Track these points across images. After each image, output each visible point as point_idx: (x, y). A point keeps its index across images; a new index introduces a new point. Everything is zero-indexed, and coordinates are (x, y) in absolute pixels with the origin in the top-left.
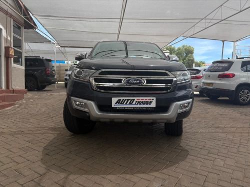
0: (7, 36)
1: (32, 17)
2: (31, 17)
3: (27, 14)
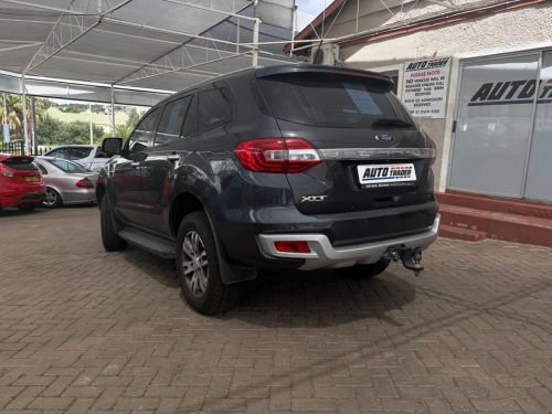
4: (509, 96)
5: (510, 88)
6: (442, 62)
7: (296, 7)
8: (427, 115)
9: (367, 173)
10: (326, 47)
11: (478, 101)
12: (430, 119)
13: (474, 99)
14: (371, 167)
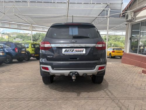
7: (122, 3)
9: (66, 51)
10: (129, 13)
14: (67, 49)
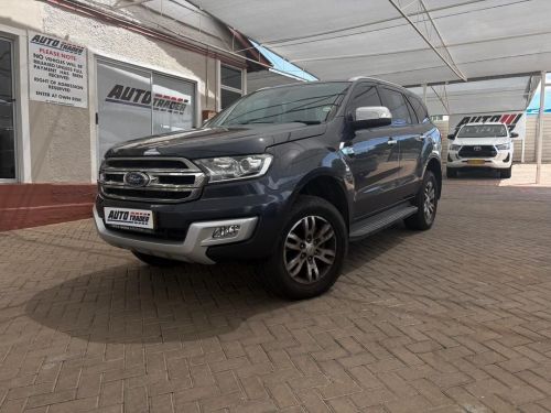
0: (207, 92)
1: (259, 48)
2: (256, 49)
3: (246, 45)
4: (136, 99)
5: (135, 94)
6: (78, 50)
8: (68, 101)
11: (114, 98)
12: (71, 106)
13: (110, 95)
